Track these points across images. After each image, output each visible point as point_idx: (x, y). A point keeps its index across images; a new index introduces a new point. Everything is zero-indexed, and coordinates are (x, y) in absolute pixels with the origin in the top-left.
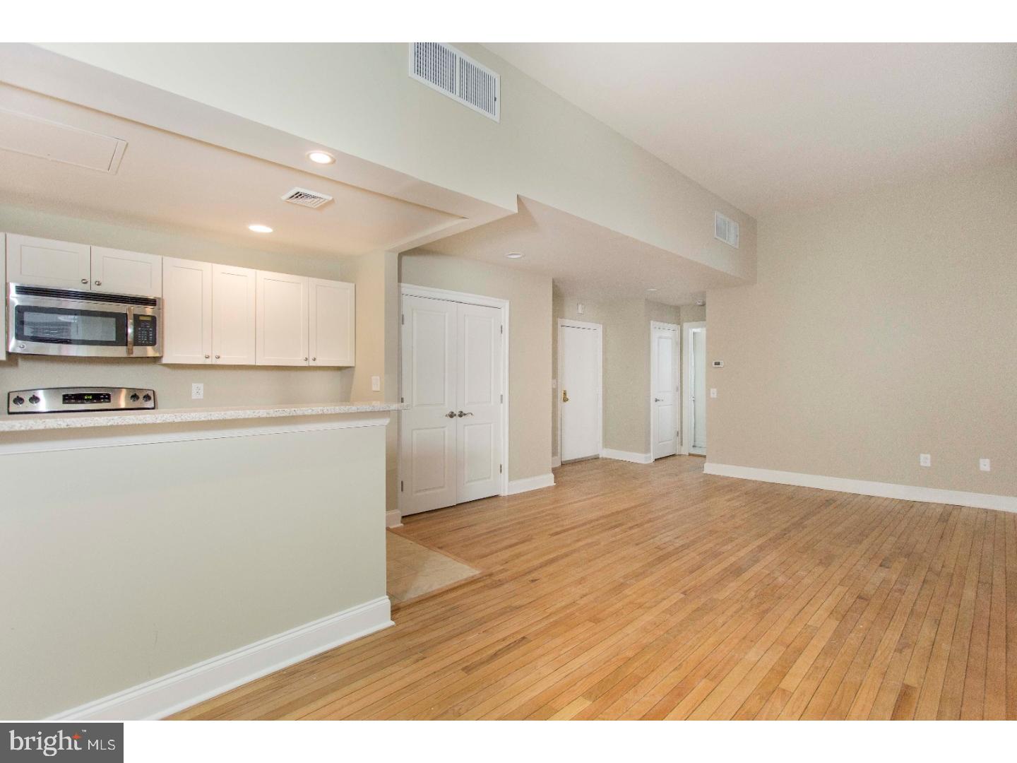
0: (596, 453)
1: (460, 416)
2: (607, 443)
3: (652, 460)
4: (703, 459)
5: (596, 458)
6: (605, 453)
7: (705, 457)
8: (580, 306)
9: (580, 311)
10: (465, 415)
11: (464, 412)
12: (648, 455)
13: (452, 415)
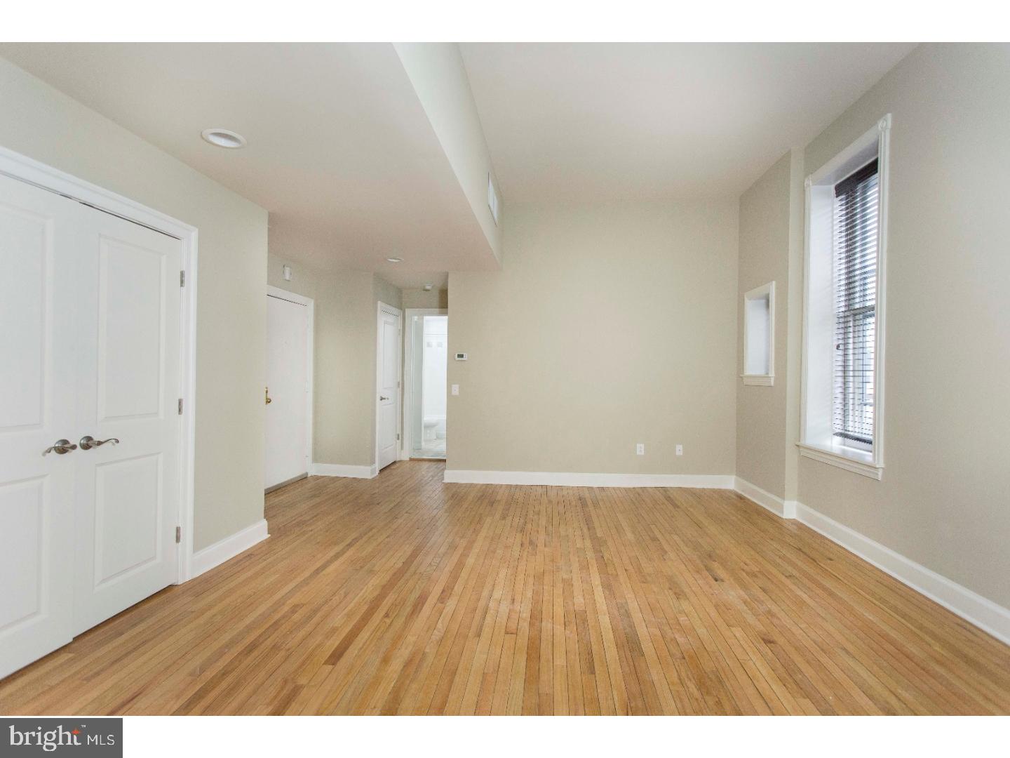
0: (304, 472)
1: (86, 447)
2: (317, 458)
3: (377, 472)
4: (442, 464)
5: (304, 478)
6: (314, 470)
7: (445, 461)
8: (287, 270)
9: (287, 278)
10: (100, 443)
11: (96, 439)
12: (373, 467)
13: (63, 448)
